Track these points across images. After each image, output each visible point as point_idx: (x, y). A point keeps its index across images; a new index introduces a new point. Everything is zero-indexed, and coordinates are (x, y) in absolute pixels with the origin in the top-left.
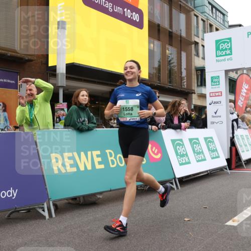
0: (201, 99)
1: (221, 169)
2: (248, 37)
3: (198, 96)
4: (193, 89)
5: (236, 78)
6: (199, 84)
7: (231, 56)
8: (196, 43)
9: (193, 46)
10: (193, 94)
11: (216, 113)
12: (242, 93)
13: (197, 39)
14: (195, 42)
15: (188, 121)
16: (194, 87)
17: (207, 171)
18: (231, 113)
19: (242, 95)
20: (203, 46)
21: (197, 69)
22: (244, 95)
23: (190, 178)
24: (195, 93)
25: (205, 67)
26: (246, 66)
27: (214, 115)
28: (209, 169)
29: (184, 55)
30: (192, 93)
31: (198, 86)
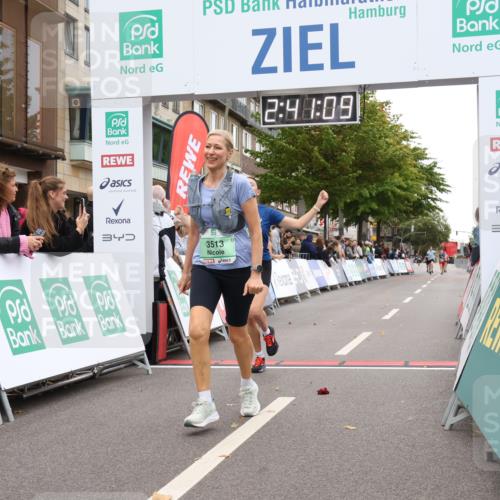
0: (82, 175)
1: (130, 362)
2: (205, 13)
3: (73, 166)
4: (60, 145)
5: (172, 123)
6: (77, 133)
7: (159, 60)
8: (70, 21)
9: (61, 26)
10: (59, 161)
11: (116, 211)
12: (185, 163)
13: (71, 10)
14: (67, 15)
15: (39, 231)
16: (63, 140)
17: (91, 368)
18: (157, 214)
19: (186, 168)
20: (87, 29)
21: (71, 93)
22: (191, 167)
23: (43, 389)
24: (64, 159)
25: (89, 89)
26: (198, 91)
27: (113, 216)
28: (95, 363)
29: (34, 49)
30: (57, 158)
31: (72, 138)
